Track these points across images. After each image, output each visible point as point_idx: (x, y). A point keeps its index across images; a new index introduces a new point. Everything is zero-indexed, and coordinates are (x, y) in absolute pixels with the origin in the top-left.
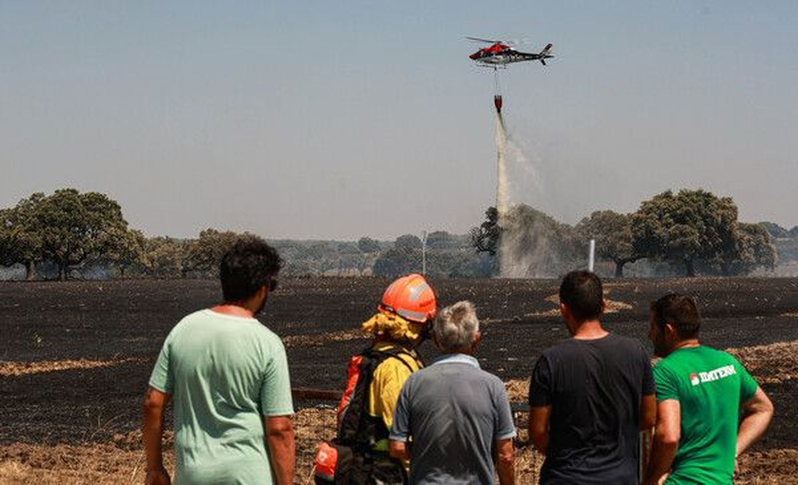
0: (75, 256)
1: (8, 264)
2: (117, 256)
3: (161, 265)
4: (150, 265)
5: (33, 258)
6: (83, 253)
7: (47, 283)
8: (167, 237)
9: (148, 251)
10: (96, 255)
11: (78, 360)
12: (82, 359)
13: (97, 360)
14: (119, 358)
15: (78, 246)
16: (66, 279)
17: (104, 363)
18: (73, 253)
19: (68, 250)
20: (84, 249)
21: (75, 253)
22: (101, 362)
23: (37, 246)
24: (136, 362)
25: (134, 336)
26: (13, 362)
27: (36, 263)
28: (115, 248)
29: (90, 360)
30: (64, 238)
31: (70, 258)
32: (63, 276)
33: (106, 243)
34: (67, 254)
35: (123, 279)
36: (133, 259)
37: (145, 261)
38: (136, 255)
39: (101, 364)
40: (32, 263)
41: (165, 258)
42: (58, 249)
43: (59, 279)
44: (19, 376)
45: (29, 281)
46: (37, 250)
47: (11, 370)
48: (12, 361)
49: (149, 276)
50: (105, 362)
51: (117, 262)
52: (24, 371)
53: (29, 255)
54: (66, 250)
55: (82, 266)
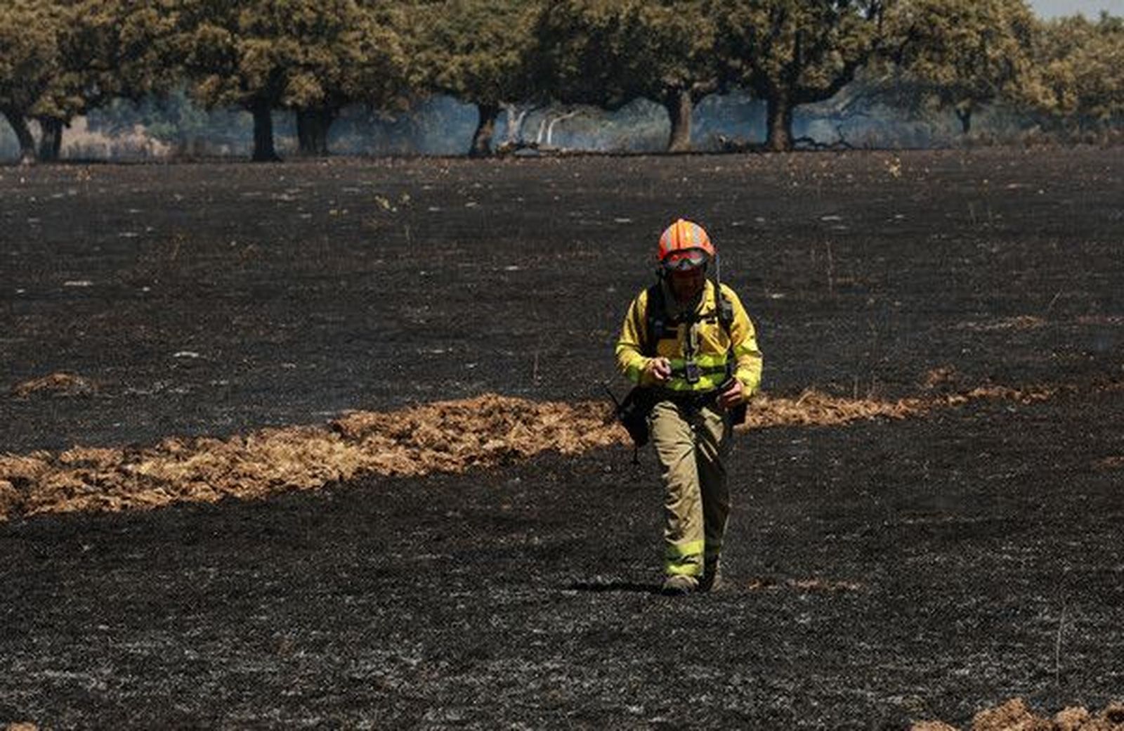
0: (818, 76)
1: (614, 100)
2: (947, 74)
3: (1087, 101)
4: (1052, 102)
5: (689, 84)
6: (841, 64)
7: (732, 158)
8: (1104, 15)
9: (1045, 59)
10: (883, 71)
11: (795, 394)
12: (808, 393)
13: (862, 396)
14: (945, 388)
15: (824, 45)
16: (790, 145)
17: (887, 408)
18: (811, 68)
19: (796, 55)
20: (843, 52)
21: (818, 63)
22: (878, 400)
23: (698, 44)
24: (1002, 403)
25: (1000, 309)
26: (561, 405)
27: (697, 97)
28: (937, 47)
29: (836, 396)
30: (781, 21)
31: (800, 80)
32: (780, 136)
33: (913, 33)
34: (792, 70)
35: (969, 144)
36: (1000, 81)
37: (1038, 87)
38: (1010, 72)
39: (875, 408)
40: (686, 97)
41: (1098, 80)
42: (766, 54)
43: (769, 146)
44: (574, 455)
45: (677, 154)
46: (701, 56)
47: (549, 431)
48: (557, 400)
49: (1051, 134)
50: (893, 402)
51: (947, 95)
52: (591, 436)
53: (677, 74)
54: (788, 56)
55: (839, 107)
